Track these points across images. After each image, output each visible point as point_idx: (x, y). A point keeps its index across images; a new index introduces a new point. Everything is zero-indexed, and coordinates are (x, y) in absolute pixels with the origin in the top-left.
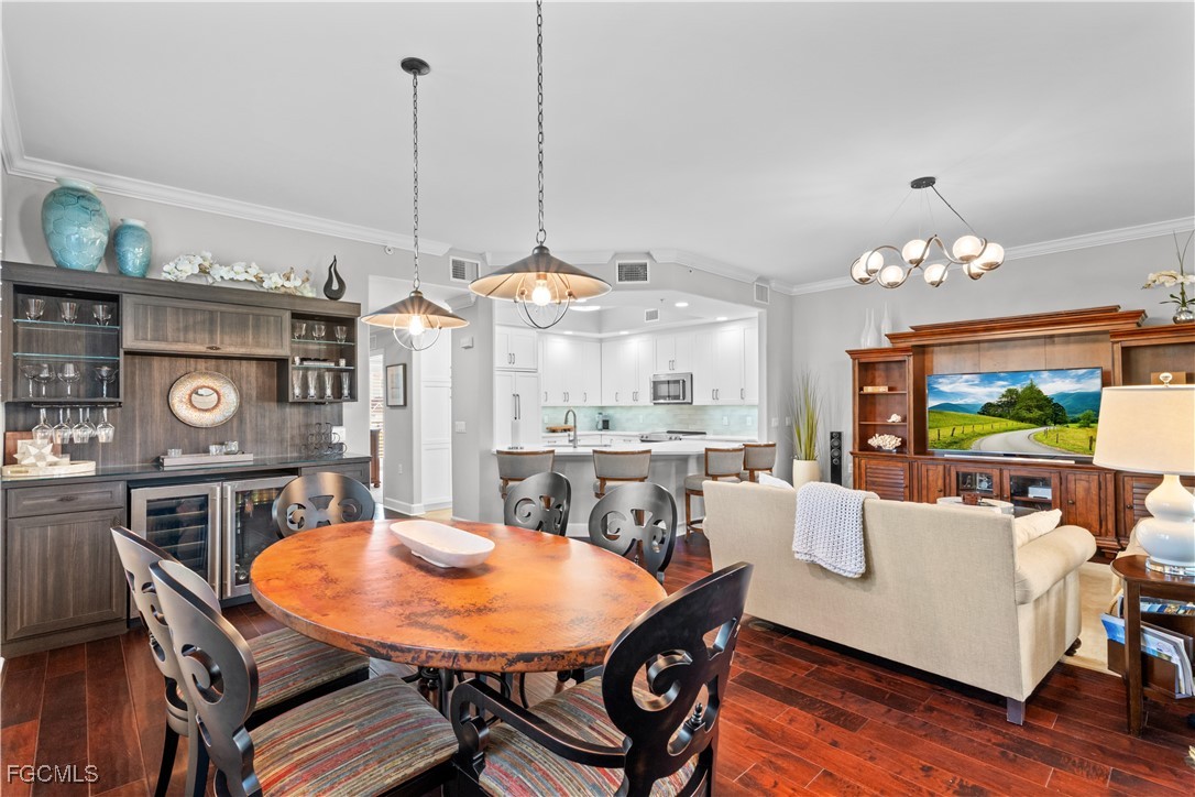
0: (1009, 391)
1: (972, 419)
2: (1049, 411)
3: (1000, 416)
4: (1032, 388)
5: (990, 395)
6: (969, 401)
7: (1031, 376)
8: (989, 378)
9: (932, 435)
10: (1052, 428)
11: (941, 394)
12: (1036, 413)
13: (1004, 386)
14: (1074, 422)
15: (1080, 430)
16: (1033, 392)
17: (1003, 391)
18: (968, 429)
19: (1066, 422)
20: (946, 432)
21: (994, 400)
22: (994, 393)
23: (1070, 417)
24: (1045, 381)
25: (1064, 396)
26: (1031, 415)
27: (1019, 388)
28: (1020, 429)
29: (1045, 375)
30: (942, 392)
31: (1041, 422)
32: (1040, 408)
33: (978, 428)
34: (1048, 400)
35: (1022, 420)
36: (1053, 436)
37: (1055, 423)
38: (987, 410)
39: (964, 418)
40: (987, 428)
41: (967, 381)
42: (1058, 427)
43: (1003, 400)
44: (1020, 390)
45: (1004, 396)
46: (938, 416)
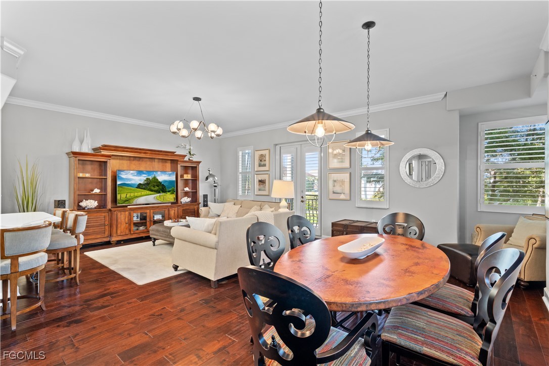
0: (147, 178)
1: (134, 190)
2: (161, 187)
3: (144, 189)
4: (155, 178)
5: (140, 180)
6: (133, 182)
7: (155, 173)
8: (140, 173)
9: (118, 197)
10: (162, 194)
11: (122, 179)
12: (156, 188)
13: (145, 177)
14: (169, 192)
15: (171, 195)
16: (155, 179)
17: (145, 178)
18: (132, 195)
19: (166, 192)
20: (123, 196)
21: (142, 182)
22: (141, 179)
23: (167, 190)
24: (159, 176)
25: (165, 181)
26: (155, 189)
27: (150, 177)
28: (151, 194)
29: (159, 173)
30: (122, 178)
31: (158, 192)
32: (158, 186)
33: (136, 194)
34: (160, 183)
35: (152, 191)
36: (162, 197)
37: (163, 192)
38: (140, 186)
39: (131, 189)
40: (139, 194)
41: (132, 174)
42: (164, 194)
43: (145, 182)
44: (151, 178)
45: (145, 181)
46: (121, 189)
